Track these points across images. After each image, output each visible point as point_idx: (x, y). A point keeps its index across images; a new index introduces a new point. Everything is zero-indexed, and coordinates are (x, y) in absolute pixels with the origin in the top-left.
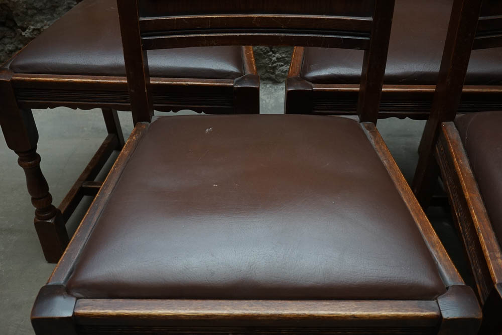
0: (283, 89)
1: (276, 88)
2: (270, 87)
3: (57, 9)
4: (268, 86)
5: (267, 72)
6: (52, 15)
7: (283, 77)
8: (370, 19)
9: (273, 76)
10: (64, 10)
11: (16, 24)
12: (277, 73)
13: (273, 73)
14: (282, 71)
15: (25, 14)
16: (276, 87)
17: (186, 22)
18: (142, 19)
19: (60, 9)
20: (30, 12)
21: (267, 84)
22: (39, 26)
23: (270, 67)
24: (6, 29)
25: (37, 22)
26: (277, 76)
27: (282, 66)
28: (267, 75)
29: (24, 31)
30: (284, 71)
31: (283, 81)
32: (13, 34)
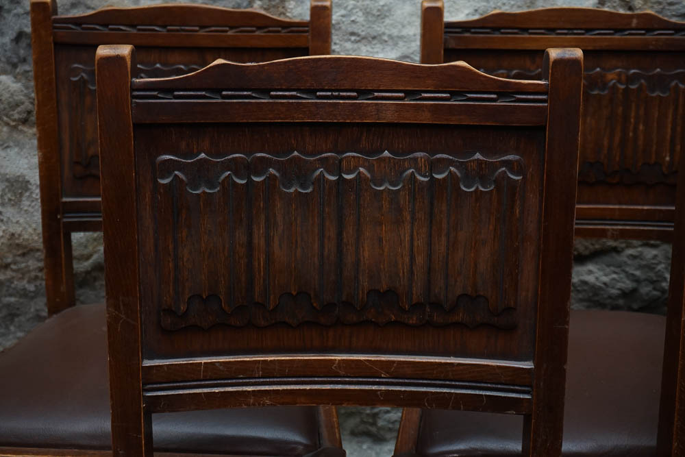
0: (390, 451)
1: (378, 450)
2: (369, 448)
3: (16, 319)
4: (365, 447)
5: (363, 422)
6: (7, 328)
7: (390, 430)
8: (528, 365)
9: (373, 429)
10: (28, 320)
12: (381, 423)
13: (374, 424)
14: (389, 422)
16: (377, 448)
17: (221, 367)
18: (147, 363)
19: (22, 318)
21: (363, 443)
23: (368, 415)
26: (379, 429)
27: (388, 412)
28: (362, 428)
30: (392, 421)
31: (391, 439)
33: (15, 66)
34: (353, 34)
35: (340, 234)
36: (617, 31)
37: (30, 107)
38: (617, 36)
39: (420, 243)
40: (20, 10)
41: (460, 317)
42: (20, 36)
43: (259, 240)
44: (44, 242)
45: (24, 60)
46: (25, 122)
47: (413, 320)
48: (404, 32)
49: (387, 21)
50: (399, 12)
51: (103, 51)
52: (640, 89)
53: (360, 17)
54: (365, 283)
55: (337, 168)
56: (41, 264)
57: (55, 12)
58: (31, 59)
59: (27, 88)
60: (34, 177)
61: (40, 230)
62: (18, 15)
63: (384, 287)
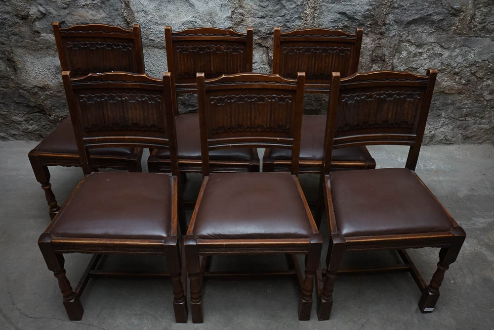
6: (64, 109)
8: (168, 140)
11: (46, 113)
15: (51, 109)
18: (84, 139)
20: (53, 108)
22: (57, 114)
24: (41, 115)
25: (57, 112)
29: (50, 116)
32: (45, 117)
34: (156, 23)
36: (223, 35)
38: (223, 37)
39: (141, 113)
41: (152, 129)
47: (142, 130)
48: (172, 22)
49: (167, 19)
50: (170, 16)
52: (231, 51)
53: (157, 18)
63: (135, 122)
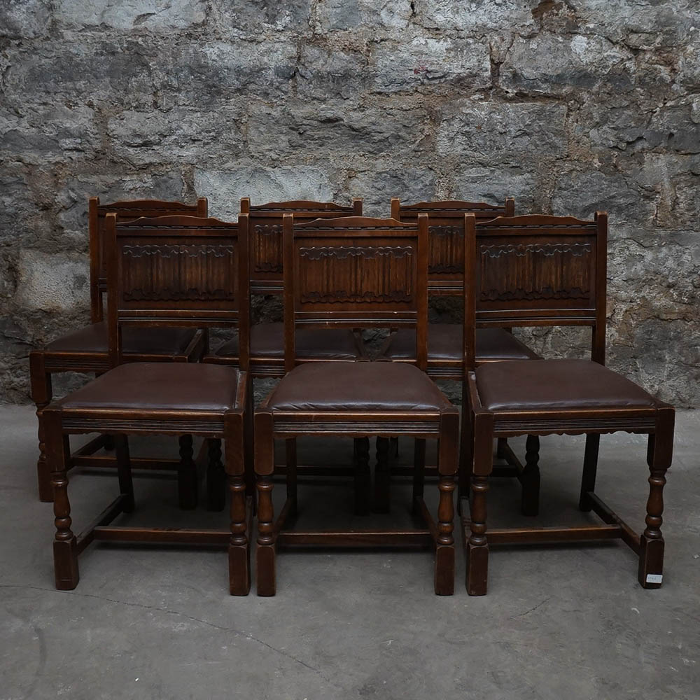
33: (82, 226)
34: (227, 212)
35: (180, 270)
36: (320, 210)
37: (88, 244)
38: (320, 212)
39: (204, 273)
40: (85, 203)
41: (216, 297)
42: (85, 213)
43: (155, 273)
44: (92, 307)
45: (86, 224)
46: (85, 251)
47: (203, 298)
51: (108, 215)
54: (188, 287)
55: (179, 250)
56: (90, 317)
57: (99, 203)
58: (88, 223)
59: (86, 236)
60: (88, 276)
61: (90, 300)
62: (84, 205)
63: (193, 287)
